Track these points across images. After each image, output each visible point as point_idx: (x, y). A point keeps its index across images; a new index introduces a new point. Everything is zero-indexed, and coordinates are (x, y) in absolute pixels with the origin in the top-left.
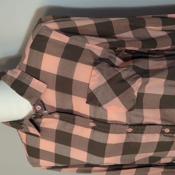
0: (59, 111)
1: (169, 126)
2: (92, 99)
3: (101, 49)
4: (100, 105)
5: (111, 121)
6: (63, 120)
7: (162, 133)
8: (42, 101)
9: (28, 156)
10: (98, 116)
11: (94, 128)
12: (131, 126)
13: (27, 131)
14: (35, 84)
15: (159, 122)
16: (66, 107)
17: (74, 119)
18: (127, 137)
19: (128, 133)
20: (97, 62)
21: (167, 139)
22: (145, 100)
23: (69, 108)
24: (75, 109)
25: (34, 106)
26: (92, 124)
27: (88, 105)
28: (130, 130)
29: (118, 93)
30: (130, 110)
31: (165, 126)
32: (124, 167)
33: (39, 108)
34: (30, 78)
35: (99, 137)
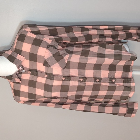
0: (31, 70)
1: (82, 77)
2: (46, 63)
3: (51, 41)
4: (50, 66)
5: (55, 74)
6: (32, 75)
7: (79, 81)
8: (22, 66)
9: (14, 96)
10: (49, 72)
11: (47, 78)
12: (64, 77)
13: (14, 81)
14: (19, 57)
15: (78, 76)
16: (34, 68)
17: (37, 74)
18: (63, 82)
19: (63, 80)
20: (48, 47)
21: (82, 84)
22: (71, 65)
23: (35, 69)
24: (38, 69)
25: (18, 67)
26: (46, 76)
27: (44, 66)
28: (64, 79)
29: (58, 61)
30: (63, 69)
31: (80, 78)
32: (64, 104)
33: (21, 68)
34: (17, 54)
35: (49, 82)
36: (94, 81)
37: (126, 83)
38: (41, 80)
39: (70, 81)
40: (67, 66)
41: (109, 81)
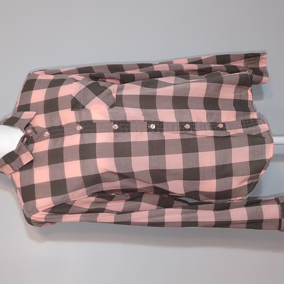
4: (83, 107)
6: (54, 137)
7: (149, 130)
10: (84, 119)
11: (81, 132)
18: (115, 137)
19: (115, 131)
21: (156, 136)
26: (79, 128)
30: (111, 107)
31: (149, 123)
33: (29, 131)
35: (88, 139)
36: (179, 128)
37: (247, 127)
38: (72, 141)
39: (129, 131)
40: (118, 102)
41: (211, 127)
